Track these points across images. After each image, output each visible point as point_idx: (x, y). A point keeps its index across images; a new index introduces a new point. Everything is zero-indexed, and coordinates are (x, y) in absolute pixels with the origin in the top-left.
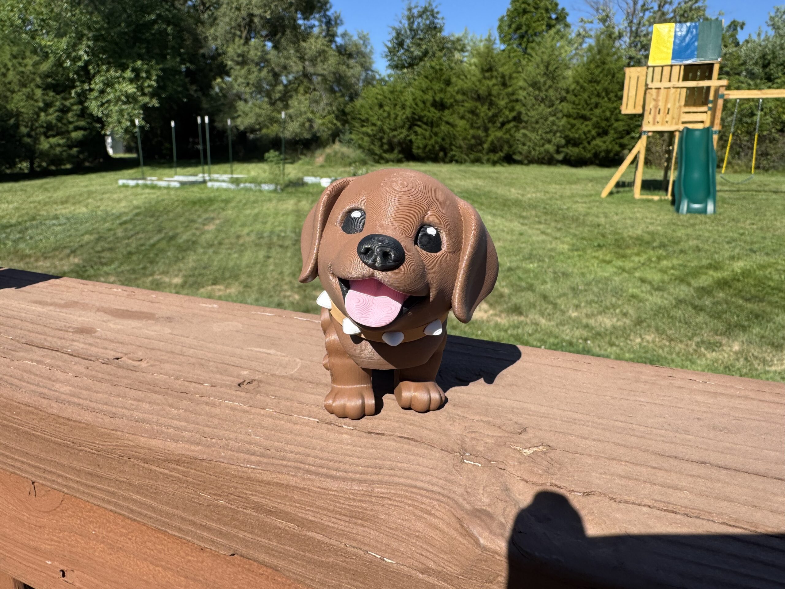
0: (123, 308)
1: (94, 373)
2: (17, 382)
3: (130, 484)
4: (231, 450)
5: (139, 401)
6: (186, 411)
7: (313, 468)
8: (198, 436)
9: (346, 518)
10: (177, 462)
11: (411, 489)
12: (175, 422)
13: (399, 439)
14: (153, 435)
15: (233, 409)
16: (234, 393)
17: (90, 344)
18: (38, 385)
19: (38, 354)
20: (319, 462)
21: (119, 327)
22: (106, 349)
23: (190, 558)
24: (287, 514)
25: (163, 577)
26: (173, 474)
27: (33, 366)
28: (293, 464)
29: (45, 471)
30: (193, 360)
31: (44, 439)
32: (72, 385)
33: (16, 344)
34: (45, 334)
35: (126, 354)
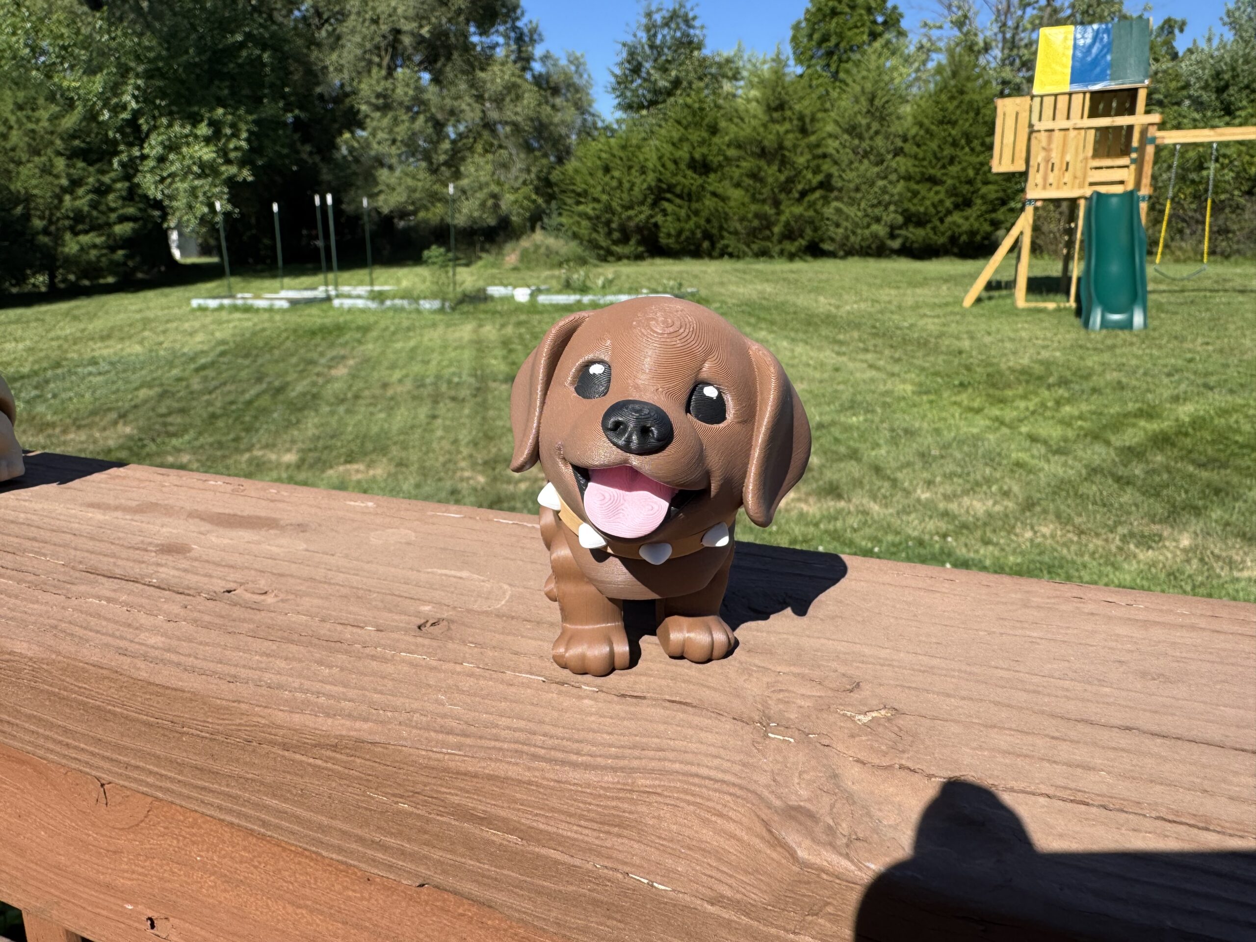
0: (227, 511)
1: (196, 615)
2: (80, 632)
3: (262, 783)
4: (416, 727)
5: (269, 656)
6: (342, 669)
7: (542, 752)
8: (364, 707)
9: (596, 826)
10: (335, 748)
11: (691, 780)
12: (328, 687)
13: (667, 704)
14: (296, 708)
15: (411, 664)
16: (412, 639)
17: (185, 570)
18: (113, 636)
19: (106, 587)
20: (550, 742)
21: (226, 541)
22: (210, 576)
23: (350, 893)
24: (505, 820)
25: (308, 923)
26: (329, 765)
27: (102, 606)
28: (513, 746)
29: (127, 766)
30: (344, 591)
31: (126, 718)
32: (165, 635)
33: (72, 572)
34: (114, 555)
35: (241, 584)
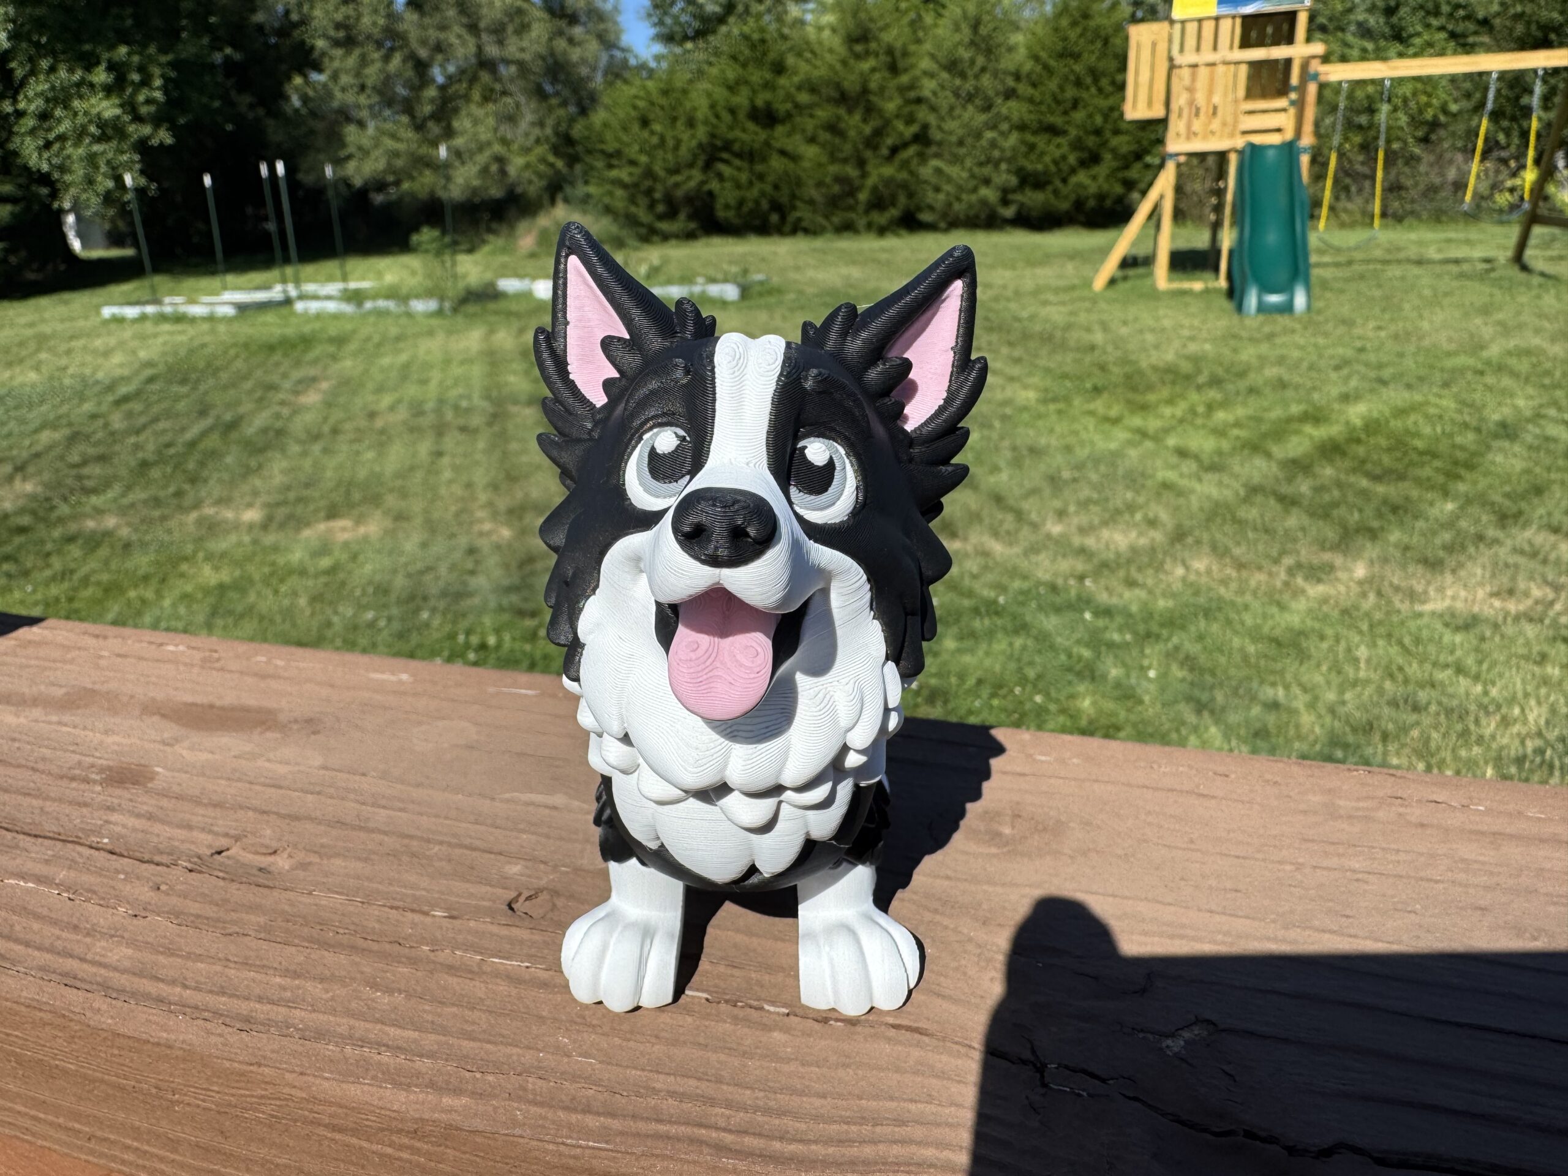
0: (199, 699)
1: (174, 901)
4: (535, 1103)
5: (296, 975)
6: (409, 996)
8: (451, 1068)
10: (413, 1134)
12: (392, 1031)
14: (350, 1074)
16: (504, 932)
17: (150, 817)
18: (51, 950)
19: (34, 855)
20: (739, 1118)
21: (204, 756)
22: (190, 827)
26: (405, 1155)
27: (28, 891)
28: (684, 1130)
29: (90, 1137)
30: (391, 843)
31: (86, 1077)
32: (132, 943)
34: (38, 794)
35: (237, 839)
